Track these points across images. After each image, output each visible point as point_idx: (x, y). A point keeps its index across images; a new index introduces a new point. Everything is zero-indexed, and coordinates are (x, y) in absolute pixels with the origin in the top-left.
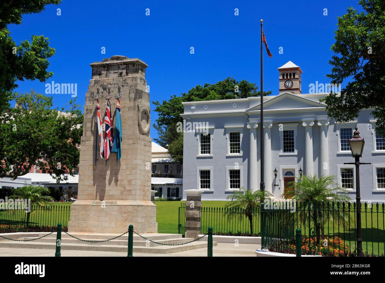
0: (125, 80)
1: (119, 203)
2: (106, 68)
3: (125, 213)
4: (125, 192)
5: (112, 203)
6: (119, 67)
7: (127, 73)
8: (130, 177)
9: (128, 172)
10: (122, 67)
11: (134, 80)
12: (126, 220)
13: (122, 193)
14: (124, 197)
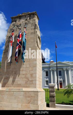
0: (29, 22)
1: (24, 89)
2: (19, 18)
3: (29, 97)
4: (29, 82)
5: (19, 89)
6: (26, 16)
7: (30, 19)
8: (32, 72)
9: (31, 69)
10: (27, 16)
11: (34, 21)
12: (29, 102)
13: (26, 83)
14: (28, 86)
